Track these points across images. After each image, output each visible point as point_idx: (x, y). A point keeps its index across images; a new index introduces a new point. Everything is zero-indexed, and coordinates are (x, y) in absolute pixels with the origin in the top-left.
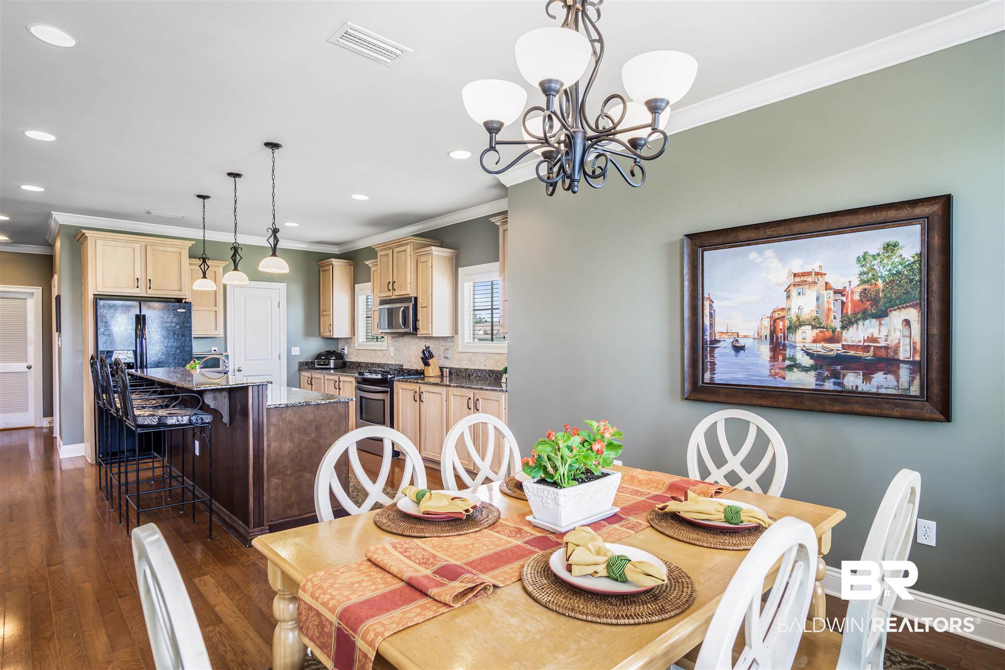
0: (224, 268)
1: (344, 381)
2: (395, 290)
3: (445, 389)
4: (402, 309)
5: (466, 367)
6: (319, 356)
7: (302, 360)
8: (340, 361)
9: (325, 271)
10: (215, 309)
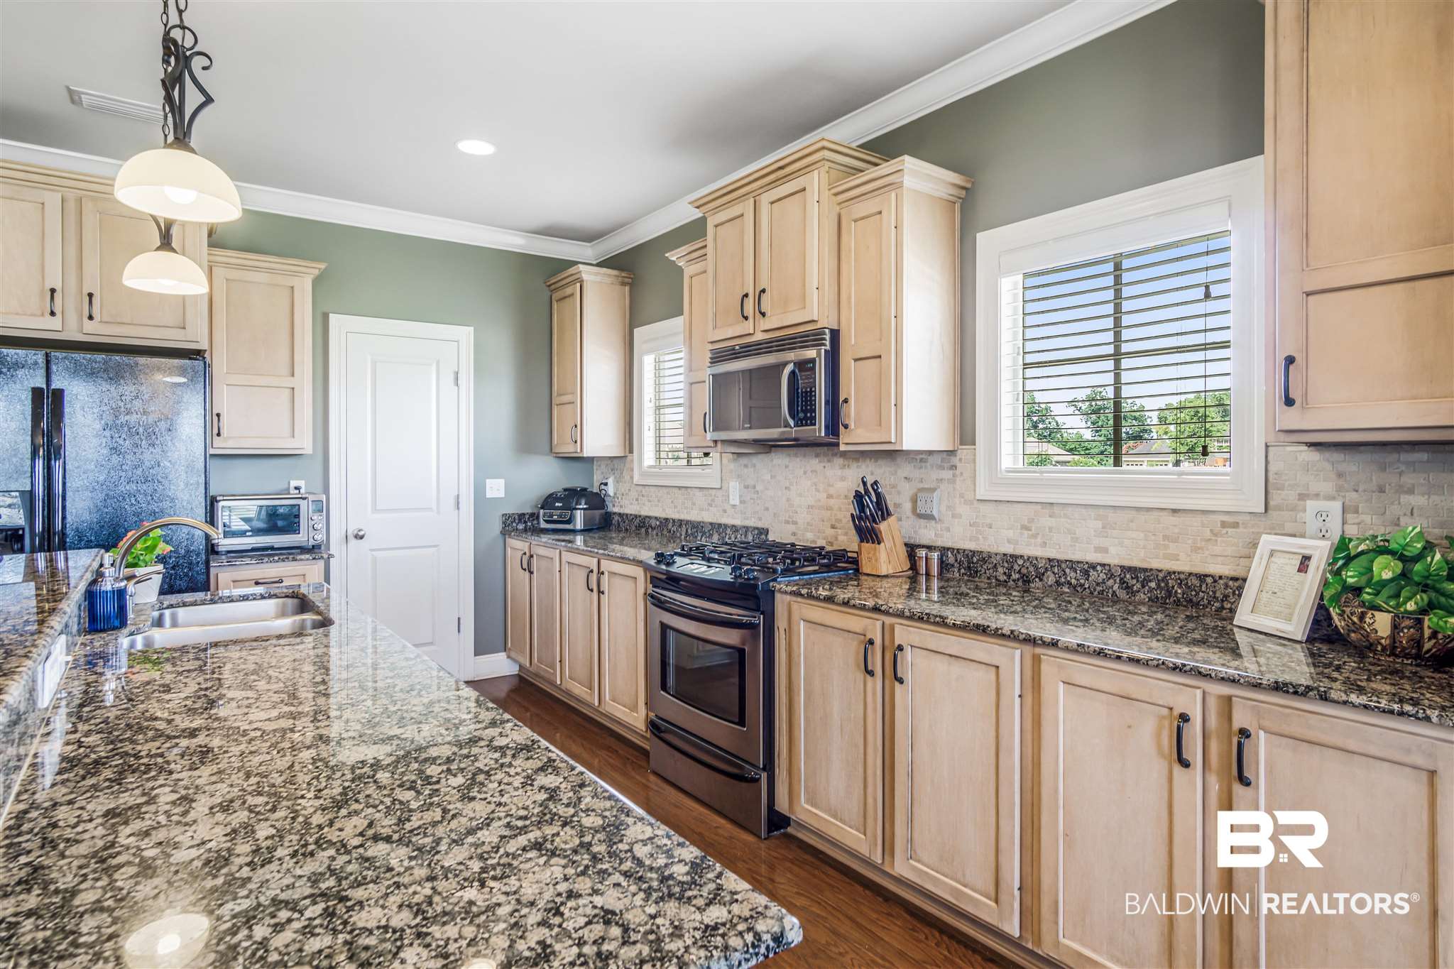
0: (317, 282)
1: (612, 574)
2: (763, 314)
3: (1018, 652)
4: (790, 367)
5: (1009, 549)
6: (548, 502)
7: (511, 510)
8: (597, 513)
9: (565, 298)
10: (289, 382)
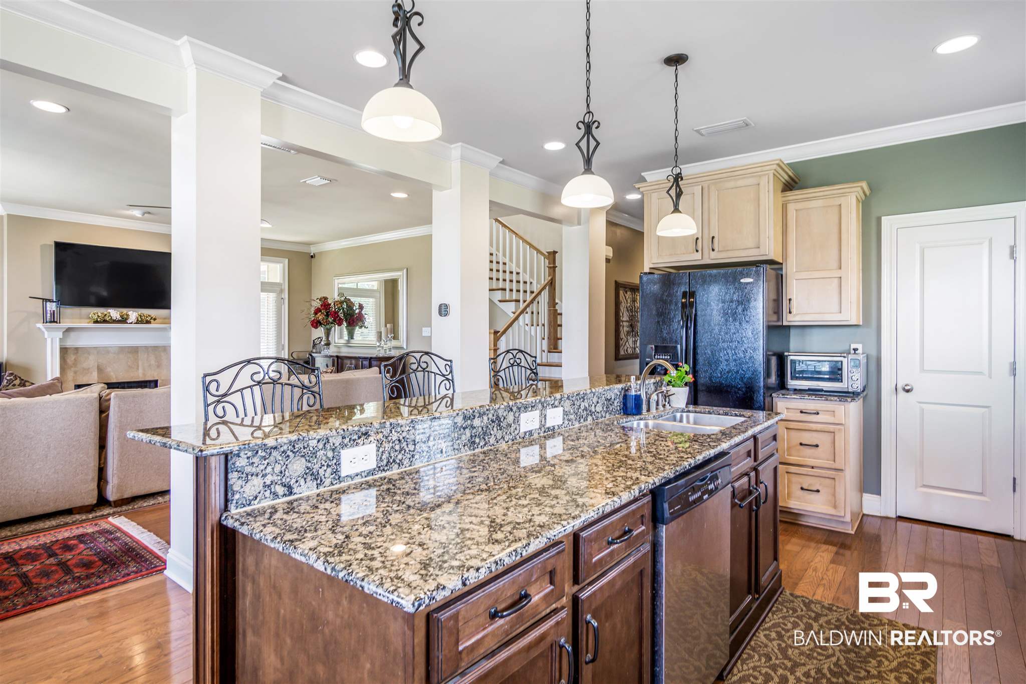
10: (837, 274)
